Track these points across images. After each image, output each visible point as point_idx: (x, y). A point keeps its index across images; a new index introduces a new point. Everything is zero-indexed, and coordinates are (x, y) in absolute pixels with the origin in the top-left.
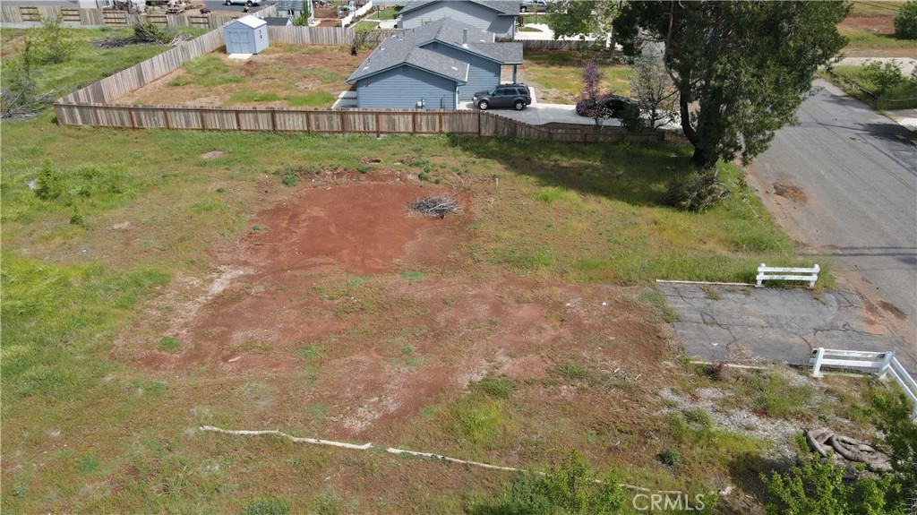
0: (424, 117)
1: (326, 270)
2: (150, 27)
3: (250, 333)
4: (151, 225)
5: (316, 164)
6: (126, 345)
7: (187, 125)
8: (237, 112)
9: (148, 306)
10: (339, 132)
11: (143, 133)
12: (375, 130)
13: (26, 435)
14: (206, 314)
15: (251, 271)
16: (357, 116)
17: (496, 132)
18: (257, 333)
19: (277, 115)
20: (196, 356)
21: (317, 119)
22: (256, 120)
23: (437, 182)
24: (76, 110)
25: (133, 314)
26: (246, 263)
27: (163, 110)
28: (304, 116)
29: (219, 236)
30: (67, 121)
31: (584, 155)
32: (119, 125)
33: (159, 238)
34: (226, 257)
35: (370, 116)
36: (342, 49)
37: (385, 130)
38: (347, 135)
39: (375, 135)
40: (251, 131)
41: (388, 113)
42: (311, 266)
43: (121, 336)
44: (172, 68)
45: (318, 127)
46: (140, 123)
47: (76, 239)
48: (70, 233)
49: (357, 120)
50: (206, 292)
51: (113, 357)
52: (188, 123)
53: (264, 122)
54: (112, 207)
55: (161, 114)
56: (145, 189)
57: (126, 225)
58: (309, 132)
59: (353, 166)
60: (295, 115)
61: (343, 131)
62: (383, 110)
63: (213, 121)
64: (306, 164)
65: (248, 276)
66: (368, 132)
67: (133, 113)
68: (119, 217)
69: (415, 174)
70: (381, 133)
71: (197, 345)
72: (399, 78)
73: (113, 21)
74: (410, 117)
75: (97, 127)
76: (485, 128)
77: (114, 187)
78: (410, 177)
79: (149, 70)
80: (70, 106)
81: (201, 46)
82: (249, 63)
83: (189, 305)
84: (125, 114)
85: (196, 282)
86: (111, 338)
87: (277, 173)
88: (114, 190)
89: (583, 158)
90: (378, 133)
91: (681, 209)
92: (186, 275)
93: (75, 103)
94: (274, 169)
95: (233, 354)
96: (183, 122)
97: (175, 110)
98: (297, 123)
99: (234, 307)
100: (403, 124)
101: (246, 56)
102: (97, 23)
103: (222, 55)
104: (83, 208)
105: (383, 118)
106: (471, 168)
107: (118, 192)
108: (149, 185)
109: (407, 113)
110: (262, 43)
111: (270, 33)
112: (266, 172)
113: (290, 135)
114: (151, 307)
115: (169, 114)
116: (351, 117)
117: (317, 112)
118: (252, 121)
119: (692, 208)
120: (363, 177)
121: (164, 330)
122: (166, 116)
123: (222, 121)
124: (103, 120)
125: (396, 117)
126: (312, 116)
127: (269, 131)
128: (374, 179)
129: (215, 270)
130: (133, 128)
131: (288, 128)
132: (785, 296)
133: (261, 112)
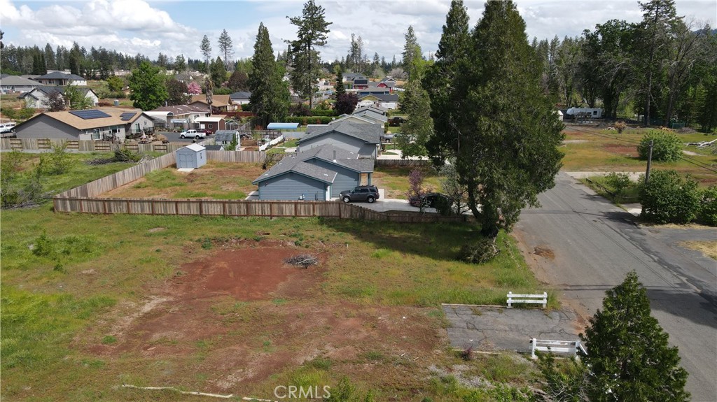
0: (303, 206)
1: (221, 298)
2: (126, 152)
3: (164, 334)
4: (108, 271)
5: (226, 236)
6: (80, 341)
7: (142, 211)
8: (177, 203)
9: (98, 318)
10: (245, 216)
11: (112, 217)
12: (269, 214)
13: (9, 388)
14: (137, 323)
15: (171, 299)
16: (257, 205)
17: (351, 215)
18: (169, 334)
19: (203, 205)
20: (127, 347)
21: (230, 207)
22: (189, 208)
23: (307, 247)
24: (68, 202)
25: (88, 322)
26: (169, 294)
27: (126, 201)
28: (222, 205)
29: (153, 278)
30: (61, 209)
31: (410, 230)
32: (95, 211)
33: (112, 279)
34: (156, 290)
35: (266, 205)
36: (256, 165)
37: (277, 214)
38: (250, 218)
39: (269, 218)
40: (185, 215)
41: (278, 203)
42: (212, 296)
43: (78, 335)
44: (137, 177)
45: (230, 212)
46: (110, 210)
47: (56, 280)
48: (53, 276)
49: (257, 208)
50: (139, 311)
51: (70, 347)
52: (142, 209)
53: (194, 209)
54: (84, 261)
55: (125, 204)
56: (107, 249)
57: (91, 271)
58: (224, 216)
59: (251, 237)
60: (215, 204)
61: (247, 215)
62: (275, 201)
63: (160, 208)
64: (219, 235)
65: (169, 302)
66: (265, 216)
67: (106, 203)
68: (87, 266)
69: (292, 241)
70: (273, 216)
71: (128, 341)
72: (287, 181)
73: (101, 148)
74: (293, 206)
75: (81, 213)
76: (344, 213)
77: (86, 249)
78: (289, 244)
79: (121, 178)
80: (64, 199)
81: (159, 163)
82: (191, 174)
83: (126, 318)
84: (100, 204)
85: (133, 305)
86: (71, 336)
87: (199, 241)
88: (87, 250)
89: (409, 232)
90: (271, 216)
91: (467, 262)
92: (127, 300)
93: (67, 197)
94: (197, 238)
95: (152, 345)
96: (139, 209)
97: (134, 201)
98: (216, 210)
99: (156, 320)
100: (288, 210)
101: (190, 170)
102: (90, 150)
103: (173, 170)
104: (64, 261)
105: (275, 206)
106: (331, 238)
107: (89, 252)
108: (110, 248)
109: (291, 203)
110: (202, 161)
111: (208, 156)
112: (191, 240)
113: (211, 217)
114: (101, 319)
115: (130, 204)
116: (253, 205)
117: (230, 202)
118: (186, 208)
119: (475, 262)
120: (257, 244)
121: (108, 332)
122: (128, 205)
123: (166, 209)
124: (85, 208)
125: (284, 206)
126: (227, 205)
127: (197, 215)
128: (264, 244)
129: (147, 298)
130: (105, 213)
131: (210, 213)
132: (526, 314)
133: (193, 202)
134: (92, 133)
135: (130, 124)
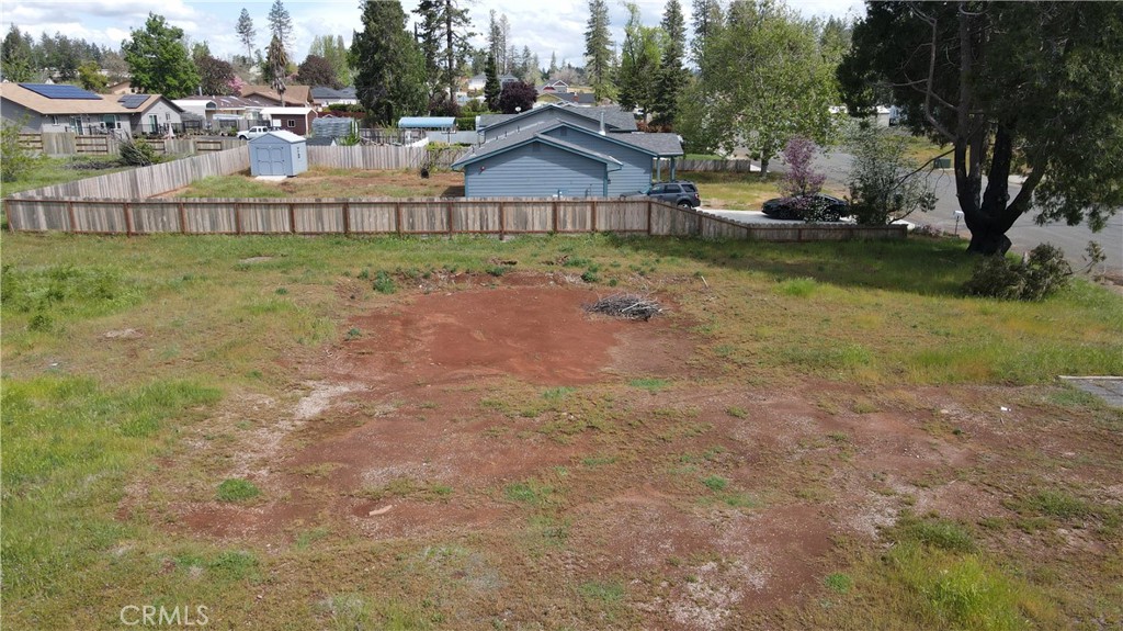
0: (570, 209)
1: (495, 384)
2: (143, 148)
3: (396, 469)
4: (172, 331)
5: (421, 266)
6: (149, 496)
7: (212, 228)
8: (292, 206)
9: (184, 434)
10: (443, 233)
11: (145, 239)
12: (497, 229)
14: (300, 444)
15: (362, 387)
16: (470, 209)
17: (673, 227)
18: (411, 469)
19: (352, 210)
20: (298, 507)
21: (411, 215)
22: (320, 218)
23: (613, 283)
24: (40, 209)
25: (158, 445)
26: (348, 378)
27: (177, 204)
28: (393, 210)
29: (294, 344)
30: (24, 224)
32: (106, 229)
33: (188, 346)
34: (311, 370)
35: (490, 209)
36: (407, 171)
37: (513, 229)
38: (455, 237)
39: (497, 236)
40: (311, 234)
41: (516, 204)
42: (464, 379)
43: (137, 479)
44: (178, 185)
45: (412, 226)
46: (140, 225)
47: (38, 351)
48: (30, 342)
49: (471, 216)
50: (292, 415)
51: (123, 515)
52: (214, 223)
53: (331, 220)
54: (101, 313)
55: (173, 211)
56: (153, 293)
57: (128, 332)
58: (398, 233)
59: (479, 268)
60: (378, 209)
61: (450, 232)
62: (510, 199)
63: (253, 220)
64: (405, 266)
65: (359, 394)
66: (487, 233)
67: (130, 211)
68: (116, 322)
69: (575, 275)
70: (505, 233)
71: (295, 493)
72: (526, 161)
73: (89, 148)
74: (549, 209)
75: (72, 234)
76: (657, 224)
77: (102, 291)
78: (568, 279)
79: (146, 180)
80: (31, 202)
81: (216, 165)
82: (284, 184)
83: (263, 433)
84: (117, 213)
85: (269, 402)
86: (117, 482)
87: (364, 276)
88: (104, 294)
90: (502, 233)
92: (247, 391)
93: (39, 198)
94: (358, 271)
95: (375, 500)
96: (207, 224)
97: (195, 205)
98: (381, 221)
99: (349, 434)
100: (539, 219)
101: (280, 178)
102: (66, 151)
103: (247, 178)
104: (53, 311)
105: (510, 212)
106: (658, 267)
107: (110, 297)
108: (162, 288)
109: (545, 203)
110: (300, 165)
111: (310, 155)
112: (347, 274)
113: (371, 238)
114: (192, 435)
115: (186, 210)
116: (462, 210)
117: (412, 204)
118: (313, 219)
119: (1025, 296)
120: (498, 281)
121: (225, 470)
122: (181, 214)
123: (267, 221)
124: (81, 224)
125: (529, 210)
126: (404, 210)
127: (338, 234)
128: (515, 282)
129: (296, 386)
130: (129, 234)
131: (366, 230)
133: (328, 205)
134: (68, 125)
135: (139, 115)
